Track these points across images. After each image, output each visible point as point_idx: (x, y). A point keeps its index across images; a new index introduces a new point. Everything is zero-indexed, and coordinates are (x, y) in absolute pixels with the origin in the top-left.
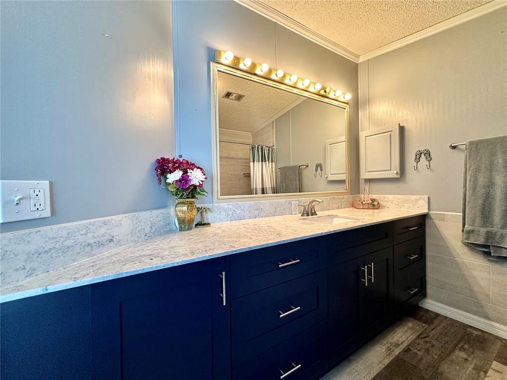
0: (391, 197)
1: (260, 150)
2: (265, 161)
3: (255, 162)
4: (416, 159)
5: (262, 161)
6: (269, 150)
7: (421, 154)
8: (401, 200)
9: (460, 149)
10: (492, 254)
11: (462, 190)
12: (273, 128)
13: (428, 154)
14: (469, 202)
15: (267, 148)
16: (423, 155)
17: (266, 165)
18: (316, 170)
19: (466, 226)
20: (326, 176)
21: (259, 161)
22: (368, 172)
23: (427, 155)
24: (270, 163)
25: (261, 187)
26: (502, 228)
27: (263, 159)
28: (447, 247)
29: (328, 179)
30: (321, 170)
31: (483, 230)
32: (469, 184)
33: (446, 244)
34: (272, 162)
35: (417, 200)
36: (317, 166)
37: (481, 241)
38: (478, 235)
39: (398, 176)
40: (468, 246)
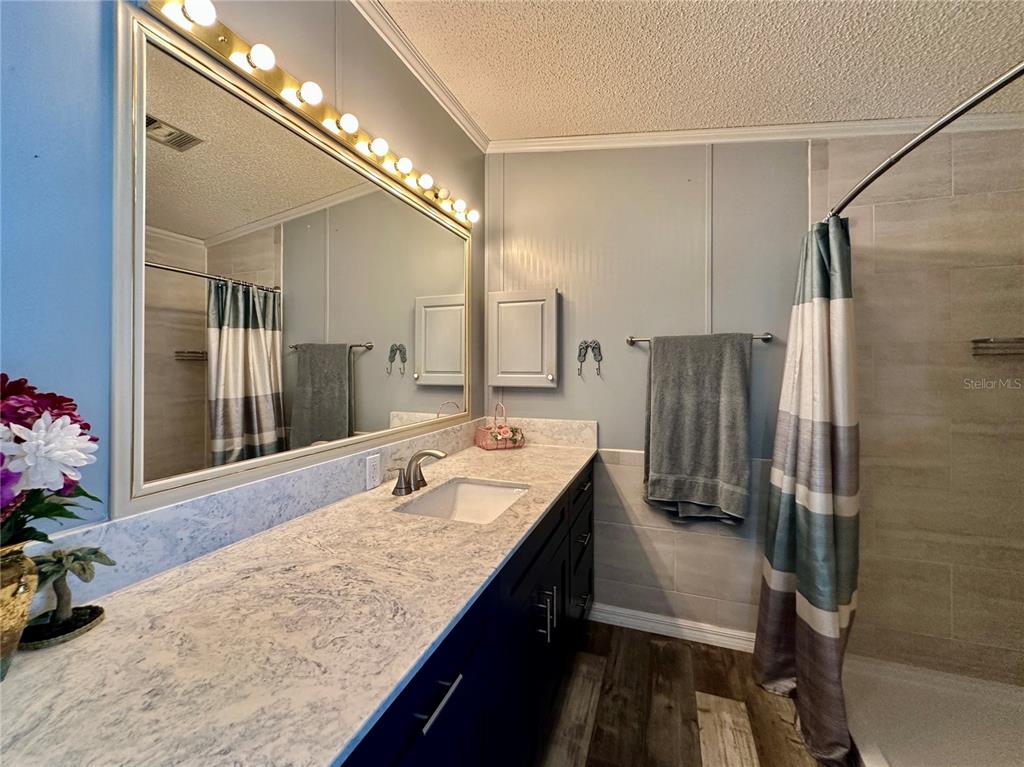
0: (540, 422)
1: (240, 296)
2: (256, 326)
3: (225, 328)
4: (580, 356)
5: (246, 326)
6: (266, 297)
7: (587, 347)
8: (557, 429)
9: (640, 347)
10: (680, 515)
11: (644, 415)
12: (277, 241)
13: (597, 348)
14: (654, 434)
15: (262, 293)
16: (590, 349)
17: (258, 337)
18: (392, 359)
19: (651, 473)
20: (416, 376)
21: (236, 325)
22: (503, 373)
23: (596, 351)
24: (269, 332)
25: (240, 395)
26: (691, 475)
27: (250, 322)
28: (623, 508)
29: (418, 382)
30: (404, 360)
31: (671, 479)
32: (654, 406)
33: (621, 503)
34: (274, 329)
35: (581, 429)
36: (393, 351)
37: (668, 496)
38: (666, 487)
39: (554, 385)
40: (651, 505)
